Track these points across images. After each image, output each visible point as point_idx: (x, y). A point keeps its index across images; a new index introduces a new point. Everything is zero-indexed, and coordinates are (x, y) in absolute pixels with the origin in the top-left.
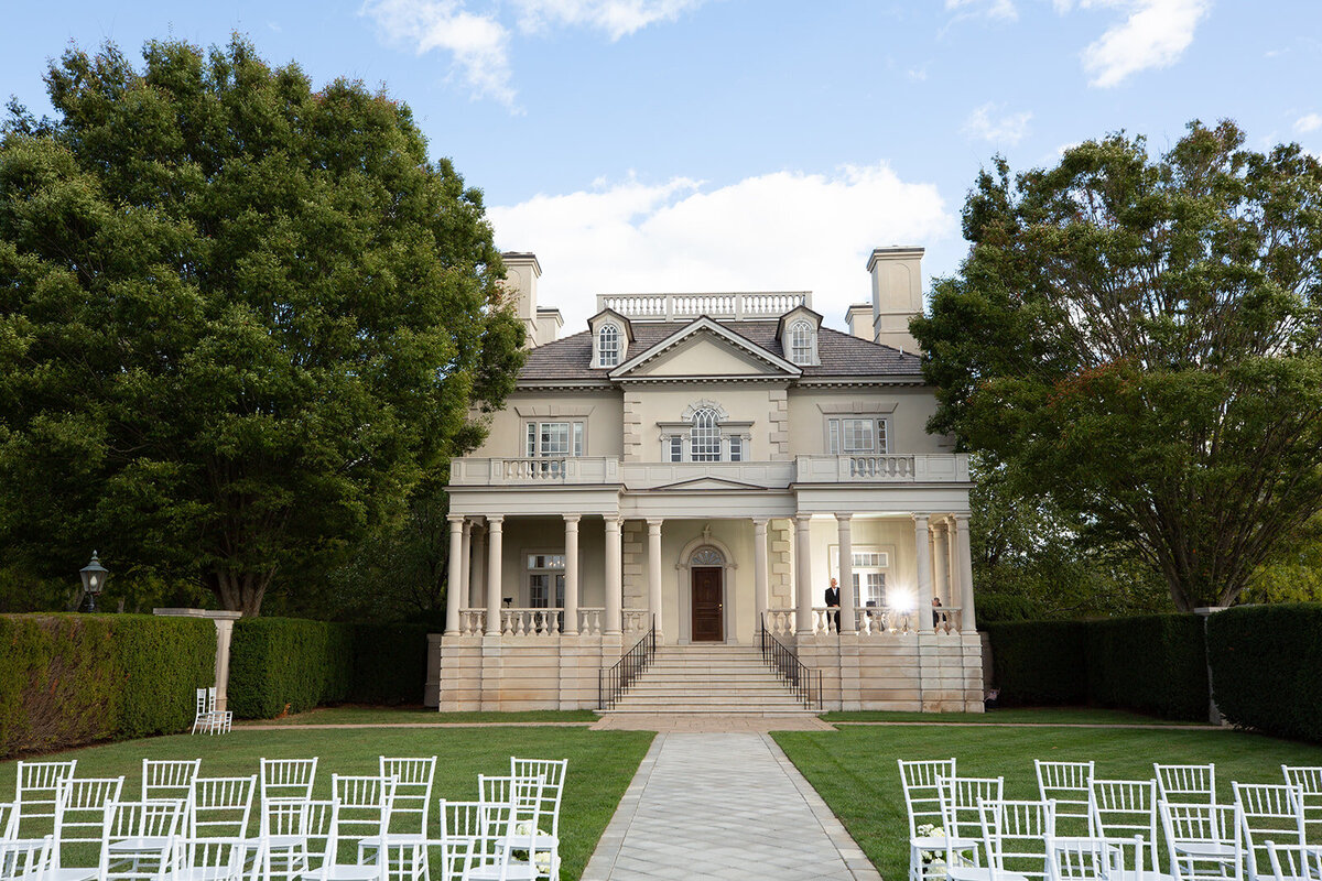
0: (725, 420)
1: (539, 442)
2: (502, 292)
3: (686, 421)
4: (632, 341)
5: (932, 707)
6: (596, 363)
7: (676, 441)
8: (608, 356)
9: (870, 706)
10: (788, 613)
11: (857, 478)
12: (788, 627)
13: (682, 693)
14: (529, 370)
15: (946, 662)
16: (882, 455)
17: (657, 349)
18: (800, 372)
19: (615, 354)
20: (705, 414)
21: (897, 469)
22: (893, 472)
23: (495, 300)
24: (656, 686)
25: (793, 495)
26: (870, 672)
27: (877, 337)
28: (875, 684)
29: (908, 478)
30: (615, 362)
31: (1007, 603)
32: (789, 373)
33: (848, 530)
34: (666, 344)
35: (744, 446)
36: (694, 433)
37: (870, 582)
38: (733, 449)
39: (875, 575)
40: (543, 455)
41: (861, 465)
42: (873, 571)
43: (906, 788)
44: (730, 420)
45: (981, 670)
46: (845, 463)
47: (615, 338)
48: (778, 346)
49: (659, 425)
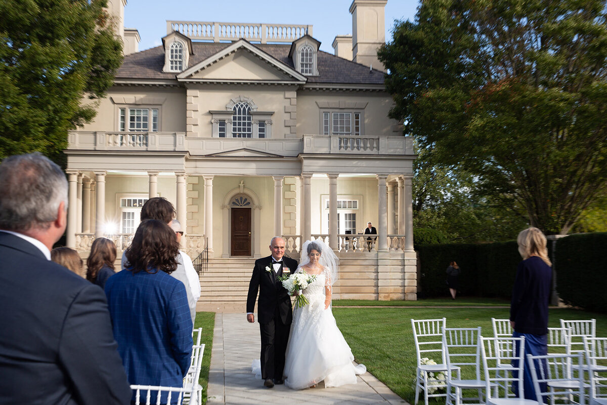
0: (255, 110)
1: (128, 122)
2: (106, 17)
3: (229, 110)
4: (192, 54)
5: (385, 297)
6: (167, 68)
7: (222, 123)
8: (176, 63)
9: (346, 297)
10: (295, 238)
11: (343, 151)
12: (295, 247)
13: (226, 288)
14: (122, 72)
15: (394, 269)
16: (357, 137)
17: (210, 60)
18: (306, 80)
19: (180, 62)
20: (242, 106)
21: (368, 145)
22: (365, 148)
23: (101, 22)
24: (210, 284)
25: (300, 162)
26: (347, 275)
27: (355, 57)
28: (350, 283)
29: (375, 152)
30: (181, 68)
31: (428, 233)
32: (298, 80)
33: (336, 185)
34: (216, 57)
35: (268, 128)
36: (235, 118)
37: (346, 219)
38: (260, 130)
39: (350, 215)
40: (131, 130)
41: (358, 143)
42: (349, 211)
43: (416, 336)
44: (258, 110)
45: (416, 274)
46: (335, 141)
47: (180, 51)
48: (290, 61)
49: (211, 113)
